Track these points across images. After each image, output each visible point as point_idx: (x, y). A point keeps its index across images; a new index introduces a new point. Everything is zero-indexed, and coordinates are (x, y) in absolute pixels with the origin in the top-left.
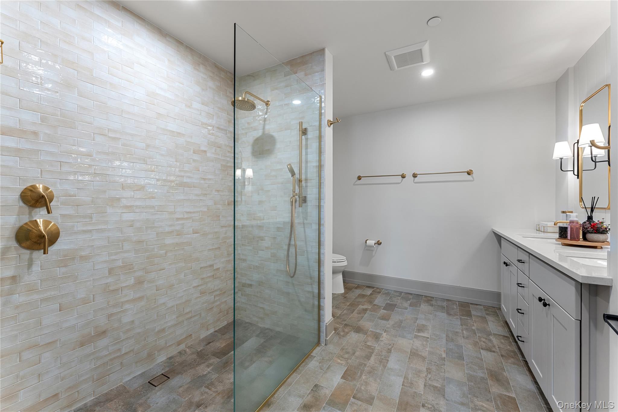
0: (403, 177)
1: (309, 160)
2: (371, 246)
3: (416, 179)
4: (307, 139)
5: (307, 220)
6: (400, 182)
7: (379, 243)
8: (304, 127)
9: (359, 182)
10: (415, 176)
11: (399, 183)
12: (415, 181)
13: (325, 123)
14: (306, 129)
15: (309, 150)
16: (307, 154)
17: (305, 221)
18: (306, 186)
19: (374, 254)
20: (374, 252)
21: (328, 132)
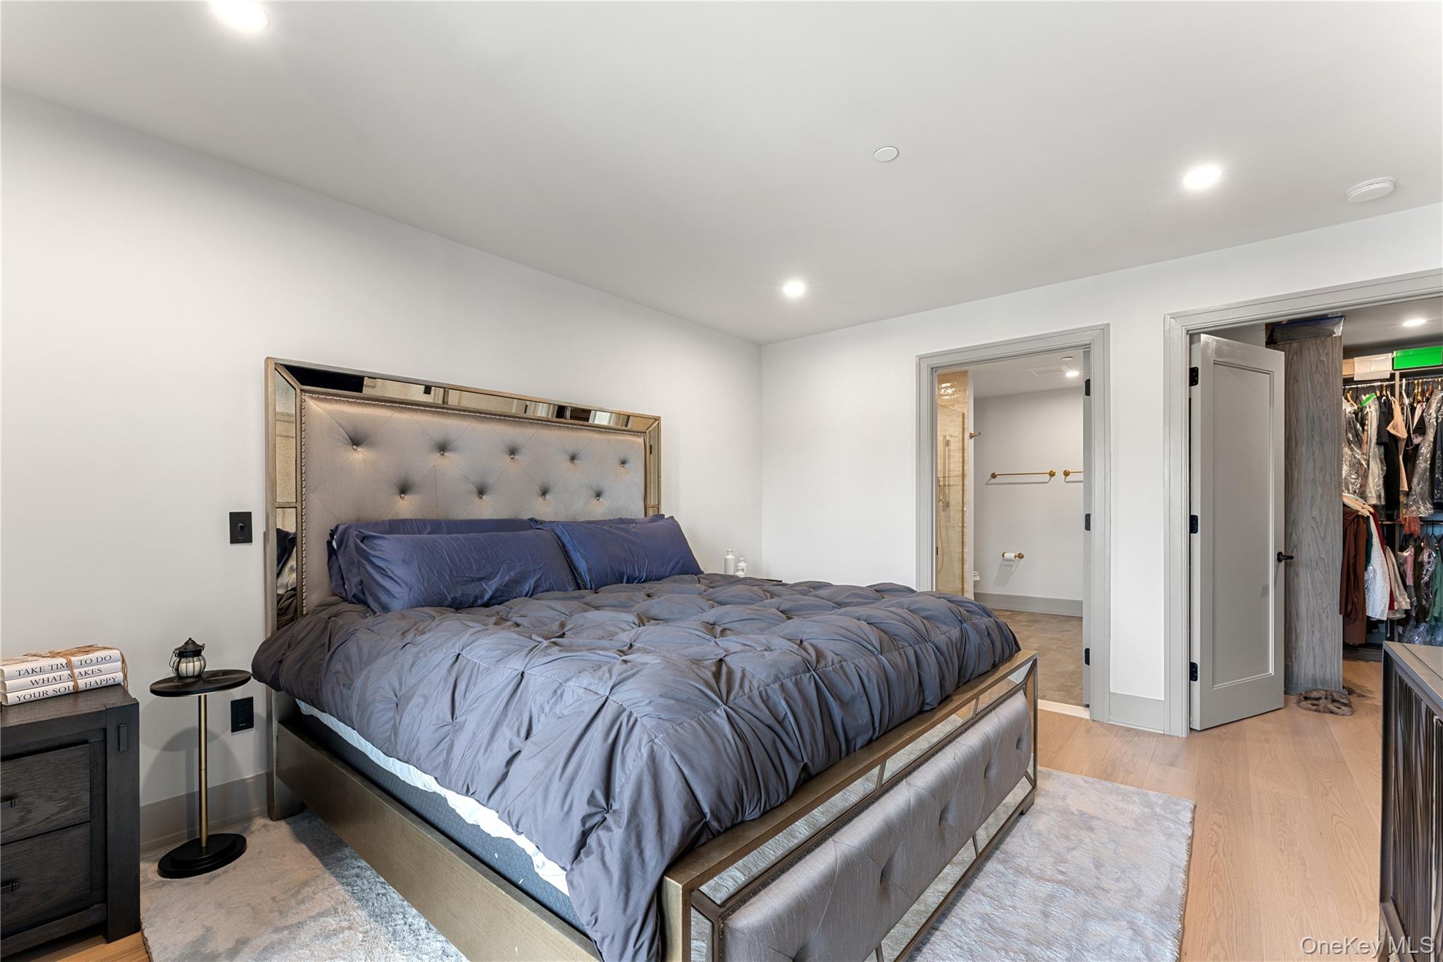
0: (1052, 474)
1: (951, 469)
2: (1010, 560)
3: (1069, 478)
4: (949, 450)
5: (949, 522)
6: (1047, 481)
7: (1020, 556)
8: (947, 439)
9: (993, 481)
10: (1066, 474)
11: (1046, 483)
12: (1067, 480)
13: (967, 436)
14: (948, 441)
15: (952, 460)
16: (949, 464)
17: (948, 525)
18: (949, 492)
19: (1013, 570)
20: (1014, 568)
21: (970, 444)
